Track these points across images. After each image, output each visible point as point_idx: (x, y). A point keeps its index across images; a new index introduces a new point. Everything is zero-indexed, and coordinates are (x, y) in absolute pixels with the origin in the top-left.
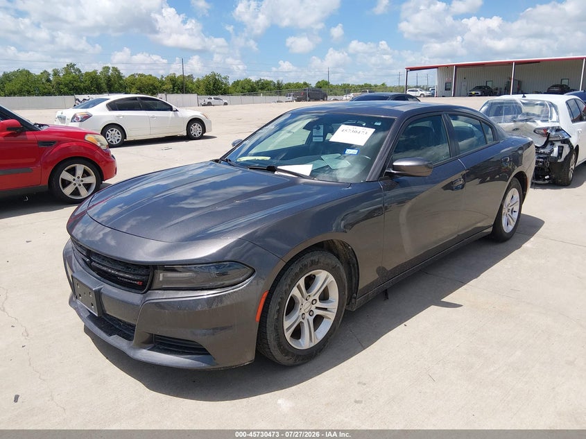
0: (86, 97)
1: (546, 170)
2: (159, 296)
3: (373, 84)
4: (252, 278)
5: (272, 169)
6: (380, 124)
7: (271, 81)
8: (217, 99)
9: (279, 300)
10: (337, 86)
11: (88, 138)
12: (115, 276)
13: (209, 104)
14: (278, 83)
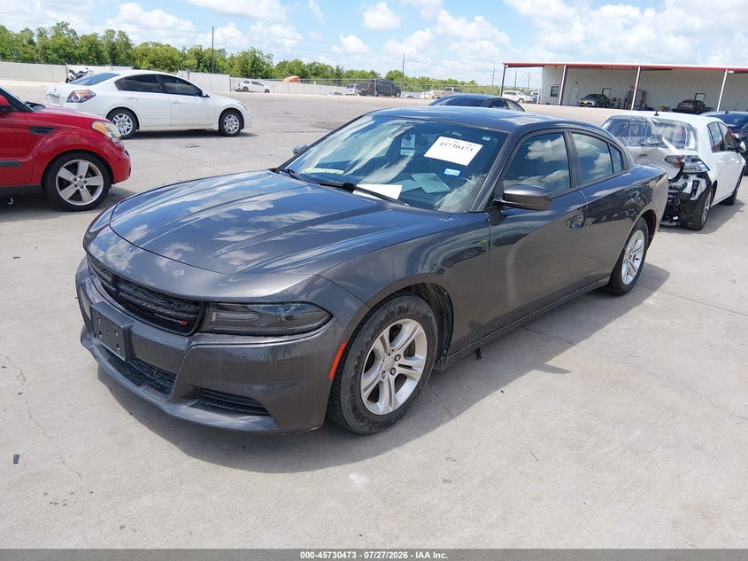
0: (83, 68)
1: (676, 209)
2: (210, 341)
3: (459, 81)
4: (328, 325)
5: (349, 187)
6: (489, 139)
7: (328, 66)
8: (256, 83)
9: (359, 354)
10: (414, 80)
11: (95, 126)
12: (151, 312)
13: (245, 89)
14: (338, 69)
